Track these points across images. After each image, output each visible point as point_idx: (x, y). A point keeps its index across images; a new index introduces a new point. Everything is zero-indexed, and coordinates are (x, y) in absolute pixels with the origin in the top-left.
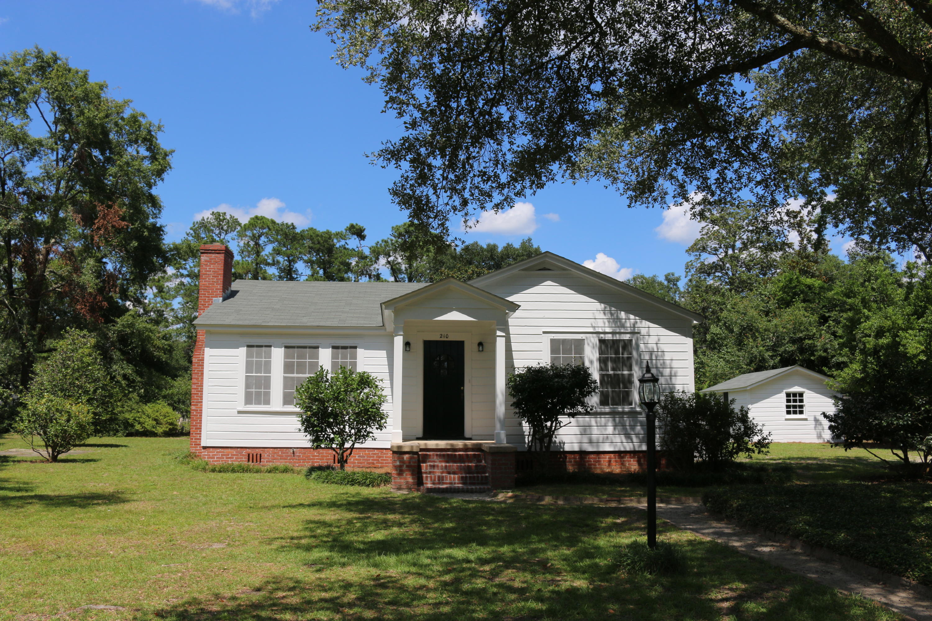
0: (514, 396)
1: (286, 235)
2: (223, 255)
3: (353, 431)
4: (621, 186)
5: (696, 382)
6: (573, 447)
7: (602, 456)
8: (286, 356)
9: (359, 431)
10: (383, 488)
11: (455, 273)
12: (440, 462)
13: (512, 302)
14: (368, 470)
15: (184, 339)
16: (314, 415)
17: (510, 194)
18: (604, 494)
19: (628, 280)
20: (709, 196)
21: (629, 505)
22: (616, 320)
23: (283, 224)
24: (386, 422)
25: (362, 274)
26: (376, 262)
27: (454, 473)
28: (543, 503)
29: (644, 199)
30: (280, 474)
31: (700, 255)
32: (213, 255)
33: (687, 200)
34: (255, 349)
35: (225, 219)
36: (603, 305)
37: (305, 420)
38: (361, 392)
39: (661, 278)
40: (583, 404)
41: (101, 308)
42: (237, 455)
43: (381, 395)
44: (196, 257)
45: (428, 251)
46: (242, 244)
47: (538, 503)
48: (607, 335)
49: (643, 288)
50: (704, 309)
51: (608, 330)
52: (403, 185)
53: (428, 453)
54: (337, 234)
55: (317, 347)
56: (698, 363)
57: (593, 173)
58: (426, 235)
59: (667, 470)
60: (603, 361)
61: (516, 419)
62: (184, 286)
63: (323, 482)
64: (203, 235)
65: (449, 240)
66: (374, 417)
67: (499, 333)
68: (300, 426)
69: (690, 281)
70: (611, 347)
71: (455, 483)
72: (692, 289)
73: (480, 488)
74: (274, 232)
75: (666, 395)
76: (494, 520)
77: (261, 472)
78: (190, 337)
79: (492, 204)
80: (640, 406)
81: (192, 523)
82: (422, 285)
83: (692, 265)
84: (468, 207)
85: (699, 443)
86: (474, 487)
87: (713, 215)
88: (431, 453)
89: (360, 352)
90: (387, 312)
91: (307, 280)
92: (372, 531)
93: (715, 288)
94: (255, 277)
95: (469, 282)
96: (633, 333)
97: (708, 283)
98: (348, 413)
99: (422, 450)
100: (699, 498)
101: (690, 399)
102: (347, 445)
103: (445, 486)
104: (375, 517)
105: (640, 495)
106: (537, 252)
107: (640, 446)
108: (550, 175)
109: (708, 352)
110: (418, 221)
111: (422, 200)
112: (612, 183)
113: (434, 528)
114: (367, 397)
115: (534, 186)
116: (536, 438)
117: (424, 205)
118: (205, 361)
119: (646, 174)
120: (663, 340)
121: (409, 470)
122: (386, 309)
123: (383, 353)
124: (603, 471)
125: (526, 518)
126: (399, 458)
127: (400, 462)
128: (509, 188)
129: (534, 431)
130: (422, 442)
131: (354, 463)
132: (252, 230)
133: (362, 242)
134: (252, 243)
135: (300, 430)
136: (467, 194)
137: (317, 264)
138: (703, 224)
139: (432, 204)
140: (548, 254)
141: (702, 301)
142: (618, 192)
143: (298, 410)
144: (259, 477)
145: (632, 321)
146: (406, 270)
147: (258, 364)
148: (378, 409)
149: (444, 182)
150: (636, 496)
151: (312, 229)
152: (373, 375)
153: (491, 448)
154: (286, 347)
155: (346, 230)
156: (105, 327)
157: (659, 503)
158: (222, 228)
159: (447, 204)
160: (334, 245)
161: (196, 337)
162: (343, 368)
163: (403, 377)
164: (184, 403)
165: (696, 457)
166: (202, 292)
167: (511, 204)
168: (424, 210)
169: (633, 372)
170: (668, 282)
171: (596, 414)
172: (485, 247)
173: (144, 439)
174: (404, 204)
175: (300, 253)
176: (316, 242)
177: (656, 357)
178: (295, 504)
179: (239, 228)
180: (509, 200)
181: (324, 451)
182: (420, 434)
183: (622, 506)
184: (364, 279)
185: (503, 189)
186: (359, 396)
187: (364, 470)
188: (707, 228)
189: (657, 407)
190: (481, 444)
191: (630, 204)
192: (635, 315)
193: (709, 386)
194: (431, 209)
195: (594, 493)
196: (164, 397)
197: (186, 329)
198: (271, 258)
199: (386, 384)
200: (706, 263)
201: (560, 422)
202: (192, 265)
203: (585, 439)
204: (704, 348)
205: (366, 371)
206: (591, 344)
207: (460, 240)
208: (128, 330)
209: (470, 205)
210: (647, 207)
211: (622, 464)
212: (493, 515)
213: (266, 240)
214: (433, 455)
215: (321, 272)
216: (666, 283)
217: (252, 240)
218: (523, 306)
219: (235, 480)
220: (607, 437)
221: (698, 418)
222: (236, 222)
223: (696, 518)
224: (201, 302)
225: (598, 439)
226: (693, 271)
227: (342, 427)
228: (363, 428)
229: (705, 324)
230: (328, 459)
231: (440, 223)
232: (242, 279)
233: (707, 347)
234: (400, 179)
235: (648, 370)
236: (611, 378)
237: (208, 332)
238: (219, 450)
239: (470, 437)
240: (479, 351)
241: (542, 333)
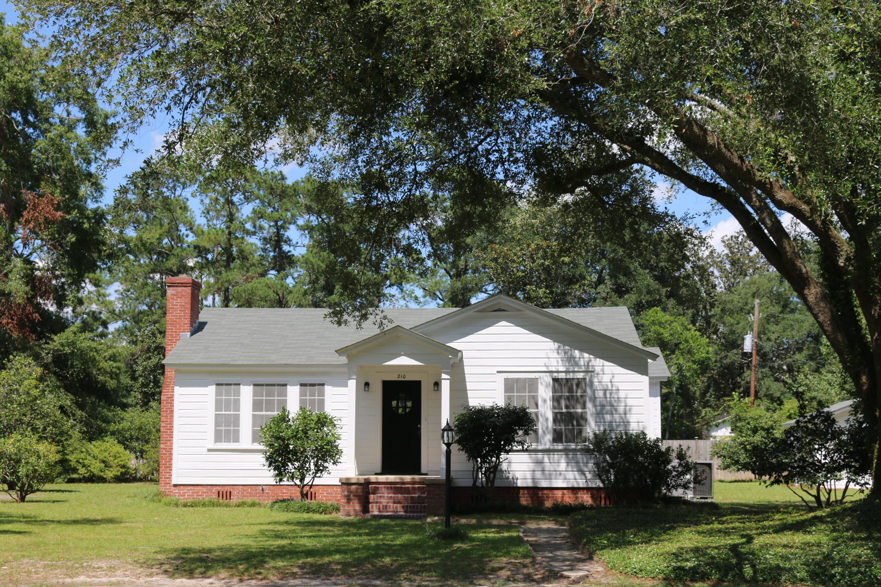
2: (190, 288)
6: (526, 483)
7: (556, 492)
8: (255, 394)
10: (334, 515)
12: (388, 493)
13: (454, 348)
16: (277, 451)
22: (571, 360)
24: (340, 458)
27: (398, 503)
30: (248, 508)
32: (180, 289)
34: (224, 387)
36: (556, 345)
37: (269, 456)
41: (32, 321)
42: (207, 492)
43: (337, 433)
48: (560, 374)
51: (561, 369)
53: (378, 486)
55: (285, 385)
60: (556, 400)
63: (283, 511)
67: (444, 376)
68: (264, 462)
70: (564, 386)
71: (397, 511)
73: (418, 515)
77: (230, 506)
86: (413, 514)
88: (381, 486)
89: (328, 389)
96: (587, 372)
99: (373, 483)
103: (387, 514)
107: (594, 483)
116: (482, 474)
118: (175, 400)
120: (618, 378)
121: (357, 500)
126: (348, 489)
127: (349, 492)
130: (373, 477)
131: (322, 500)
135: (265, 466)
143: (262, 447)
144: (228, 511)
145: (586, 359)
147: (228, 402)
154: (255, 385)
156: (36, 345)
166: (169, 327)
169: (587, 410)
171: (549, 451)
173: (89, 485)
175: (293, 215)
177: (611, 395)
181: (293, 488)
182: (379, 470)
192: (590, 354)
196: (113, 433)
198: (251, 223)
203: (538, 475)
206: (544, 384)
208: (66, 349)
211: (576, 498)
214: (383, 488)
220: (560, 474)
225: (551, 475)
230: (297, 496)
236: (564, 416)
237: (178, 372)
238: (189, 488)
239: (426, 472)
240: (435, 390)
241: (496, 373)
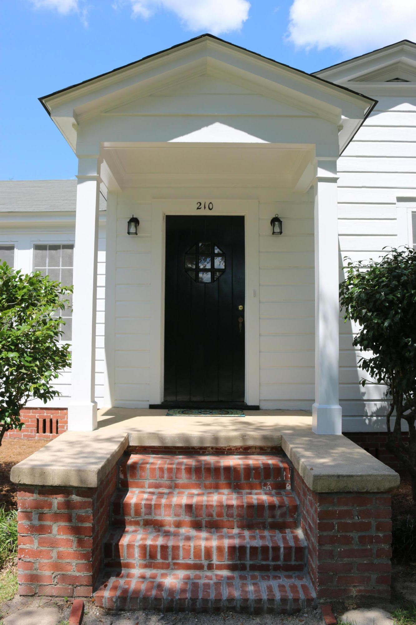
55: (12, 248)
67: (322, 173)
182: (157, 398)
230: (28, 426)
239: (256, 404)
240: (274, 233)
241: (395, 201)
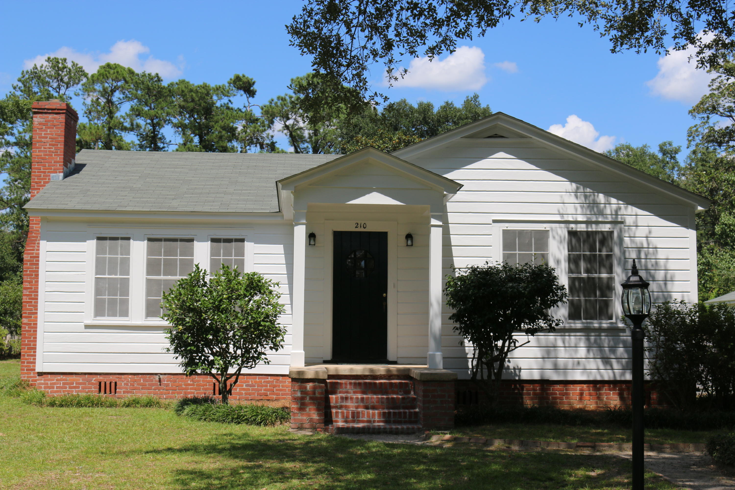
0: (453, 306)
1: (149, 90)
2: (63, 116)
3: (239, 352)
4: (602, 23)
5: (700, 290)
6: (531, 374)
7: (572, 386)
8: (150, 252)
9: (248, 351)
10: (279, 428)
11: (376, 141)
12: (355, 392)
13: (452, 181)
14: (260, 404)
15: (12, 229)
16: (188, 329)
17: (449, 34)
18: (573, 438)
19: (609, 152)
20: (724, 36)
21: (607, 453)
22: (592, 205)
23: (144, 75)
24: (283, 340)
25: (251, 142)
26: (269, 127)
27: (373, 408)
28: (492, 448)
29: (633, 41)
30: (142, 409)
31: (708, 118)
32: (50, 116)
33: (693, 41)
34: (108, 242)
35: (65, 67)
36: (574, 185)
37: (176, 336)
38: (250, 300)
39: (654, 150)
40: (546, 318)
42: (85, 384)
43: (277, 304)
44: (26, 119)
45: (338, 110)
46: (89, 101)
47: (485, 449)
48: (579, 225)
49: (629, 162)
50: (713, 191)
51: (580, 218)
52: (305, 22)
53: (339, 381)
54: (218, 89)
55: (192, 240)
56: (703, 264)
57: (563, 6)
58: (336, 90)
59: (660, 408)
60: (573, 260)
61: (457, 337)
62: (11, 157)
63: (200, 419)
64: (36, 89)
65: (367, 96)
66: (268, 333)
67: (434, 222)
68: (168, 345)
69: (694, 152)
70: (584, 242)
71: (374, 421)
72: (696, 165)
73: (408, 428)
74: (132, 86)
75: (659, 307)
76: (427, 470)
77: (116, 406)
78: (20, 227)
79: (426, 48)
80: (623, 320)
81: (24, 474)
82: (332, 157)
83: (697, 130)
84: (393, 52)
85: (703, 371)
86: (399, 427)
87: (728, 62)
88: (343, 381)
89: (249, 246)
90: (284, 193)
91: (177, 150)
92: (264, 484)
93: (728, 163)
94: (108, 146)
95: (395, 154)
96: (615, 223)
97: (719, 156)
98: (232, 328)
99: (330, 377)
100: (703, 445)
101: (691, 312)
102: (232, 370)
103: (361, 425)
104: (268, 465)
105: (622, 440)
106: (486, 114)
107: (623, 374)
108: (505, 8)
109: (716, 249)
110: (326, 69)
111: (331, 42)
112: (589, 20)
113: (347, 480)
114: (258, 307)
115: (483, 23)
116: (482, 362)
117: (333, 48)
118: (40, 259)
119: (637, 5)
120: (656, 232)
121: (314, 404)
122: (283, 189)
123: (280, 248)
124: (572, 407)
125: (469, 468)
126: (300, 388)
127: (302, 392)
128: (448, 25)
129: (479, 353)
130: (332, 367)
131: (240, 394)
132: (102, 83)
133: (251, 99)
134: (102, 101)
135: (168, 350)
136: (391, 34)
137: (191, 128)
138: (714, 74)
139: (345, 47)
140: (500, 116)
141: (710, 180)
142: (598, 33)
143: (166, 323)
144: (114, 413)
145: (614, 207)
146: (310, 137)
147: (113, 262)
148: (272, 322)
149: (361, 18)
150: (616, 441)
151: (183, 82)
152: (265, 277)
153: (422, 374)
154: (150, 240)
155: (230, 83)
157: (647, 451)
158: (62, 80)
159: (364, 47)
160: (213, 103)
161: (28, 226)
162: (226, 268)
163: (306, 279)
164: (12, 314)
165: (698, 390)
166: (35, 166)
167: (452, 48)
168: (333, 56)
169: (614, 275)
170: (664, 154)
171: (564, 331)
172: (416, 106)
174: (307, 46)
175: (168, 114)
176: (190, 100)
177: (646, 255)
178: (161, 448)
179: (84, 80)
180: (448, 42)
181: (201, 378)
182: (329, 356)
183: (598, 454)
184: (254, 150)
185: (440, 26)
186: (247, 305)
187: (254, 403)
188: (719, 80)
189: (647, 322)
190: (409, 370)
191: (615, 47)
192: (618, 199)
193: (718, 295)
194: (343, 54)
195: (561, 436)
197: (15, 216)
198: (128, 120)
199: (284, 289)
200: (717, 128)
201: (515, 342)
202: (21, 130)
203: (549, 364)
204: (712, 244)
205: (256, 271)
206: (557, 237)
207: (381, 95)
209: (395, 48)
210: (638, 52)
211: (599, 398)
212: (424, 463)
213: (122, 96)
214: (346, 384)
215: (196, 140)
216: (660, 156)
217: (103, 96)
218: (467, 185)
219: (81, 416)
220: (579, 363)
221: (701, 338)
222: (80, 72)
223: (698, 472)
224: (34, 178)
225: (566, 364)
226: (698, 140)
227: (224, 346)
228: (252, 348)
229: (713, 211)
230: (206, 389)
231: (355, 72)
232: (90, 148)
233: (715, 242)
234: (302, 13)
235: (635, 272)
236: (584, 283)
237: (44, 220)
238: (59, 377)
239: (395, 360)
240: (407, 245)
241: (491, 222)
